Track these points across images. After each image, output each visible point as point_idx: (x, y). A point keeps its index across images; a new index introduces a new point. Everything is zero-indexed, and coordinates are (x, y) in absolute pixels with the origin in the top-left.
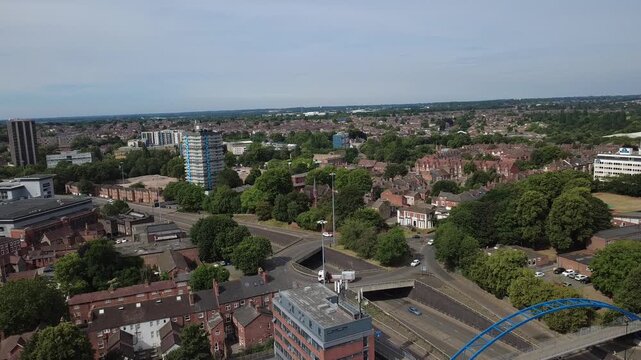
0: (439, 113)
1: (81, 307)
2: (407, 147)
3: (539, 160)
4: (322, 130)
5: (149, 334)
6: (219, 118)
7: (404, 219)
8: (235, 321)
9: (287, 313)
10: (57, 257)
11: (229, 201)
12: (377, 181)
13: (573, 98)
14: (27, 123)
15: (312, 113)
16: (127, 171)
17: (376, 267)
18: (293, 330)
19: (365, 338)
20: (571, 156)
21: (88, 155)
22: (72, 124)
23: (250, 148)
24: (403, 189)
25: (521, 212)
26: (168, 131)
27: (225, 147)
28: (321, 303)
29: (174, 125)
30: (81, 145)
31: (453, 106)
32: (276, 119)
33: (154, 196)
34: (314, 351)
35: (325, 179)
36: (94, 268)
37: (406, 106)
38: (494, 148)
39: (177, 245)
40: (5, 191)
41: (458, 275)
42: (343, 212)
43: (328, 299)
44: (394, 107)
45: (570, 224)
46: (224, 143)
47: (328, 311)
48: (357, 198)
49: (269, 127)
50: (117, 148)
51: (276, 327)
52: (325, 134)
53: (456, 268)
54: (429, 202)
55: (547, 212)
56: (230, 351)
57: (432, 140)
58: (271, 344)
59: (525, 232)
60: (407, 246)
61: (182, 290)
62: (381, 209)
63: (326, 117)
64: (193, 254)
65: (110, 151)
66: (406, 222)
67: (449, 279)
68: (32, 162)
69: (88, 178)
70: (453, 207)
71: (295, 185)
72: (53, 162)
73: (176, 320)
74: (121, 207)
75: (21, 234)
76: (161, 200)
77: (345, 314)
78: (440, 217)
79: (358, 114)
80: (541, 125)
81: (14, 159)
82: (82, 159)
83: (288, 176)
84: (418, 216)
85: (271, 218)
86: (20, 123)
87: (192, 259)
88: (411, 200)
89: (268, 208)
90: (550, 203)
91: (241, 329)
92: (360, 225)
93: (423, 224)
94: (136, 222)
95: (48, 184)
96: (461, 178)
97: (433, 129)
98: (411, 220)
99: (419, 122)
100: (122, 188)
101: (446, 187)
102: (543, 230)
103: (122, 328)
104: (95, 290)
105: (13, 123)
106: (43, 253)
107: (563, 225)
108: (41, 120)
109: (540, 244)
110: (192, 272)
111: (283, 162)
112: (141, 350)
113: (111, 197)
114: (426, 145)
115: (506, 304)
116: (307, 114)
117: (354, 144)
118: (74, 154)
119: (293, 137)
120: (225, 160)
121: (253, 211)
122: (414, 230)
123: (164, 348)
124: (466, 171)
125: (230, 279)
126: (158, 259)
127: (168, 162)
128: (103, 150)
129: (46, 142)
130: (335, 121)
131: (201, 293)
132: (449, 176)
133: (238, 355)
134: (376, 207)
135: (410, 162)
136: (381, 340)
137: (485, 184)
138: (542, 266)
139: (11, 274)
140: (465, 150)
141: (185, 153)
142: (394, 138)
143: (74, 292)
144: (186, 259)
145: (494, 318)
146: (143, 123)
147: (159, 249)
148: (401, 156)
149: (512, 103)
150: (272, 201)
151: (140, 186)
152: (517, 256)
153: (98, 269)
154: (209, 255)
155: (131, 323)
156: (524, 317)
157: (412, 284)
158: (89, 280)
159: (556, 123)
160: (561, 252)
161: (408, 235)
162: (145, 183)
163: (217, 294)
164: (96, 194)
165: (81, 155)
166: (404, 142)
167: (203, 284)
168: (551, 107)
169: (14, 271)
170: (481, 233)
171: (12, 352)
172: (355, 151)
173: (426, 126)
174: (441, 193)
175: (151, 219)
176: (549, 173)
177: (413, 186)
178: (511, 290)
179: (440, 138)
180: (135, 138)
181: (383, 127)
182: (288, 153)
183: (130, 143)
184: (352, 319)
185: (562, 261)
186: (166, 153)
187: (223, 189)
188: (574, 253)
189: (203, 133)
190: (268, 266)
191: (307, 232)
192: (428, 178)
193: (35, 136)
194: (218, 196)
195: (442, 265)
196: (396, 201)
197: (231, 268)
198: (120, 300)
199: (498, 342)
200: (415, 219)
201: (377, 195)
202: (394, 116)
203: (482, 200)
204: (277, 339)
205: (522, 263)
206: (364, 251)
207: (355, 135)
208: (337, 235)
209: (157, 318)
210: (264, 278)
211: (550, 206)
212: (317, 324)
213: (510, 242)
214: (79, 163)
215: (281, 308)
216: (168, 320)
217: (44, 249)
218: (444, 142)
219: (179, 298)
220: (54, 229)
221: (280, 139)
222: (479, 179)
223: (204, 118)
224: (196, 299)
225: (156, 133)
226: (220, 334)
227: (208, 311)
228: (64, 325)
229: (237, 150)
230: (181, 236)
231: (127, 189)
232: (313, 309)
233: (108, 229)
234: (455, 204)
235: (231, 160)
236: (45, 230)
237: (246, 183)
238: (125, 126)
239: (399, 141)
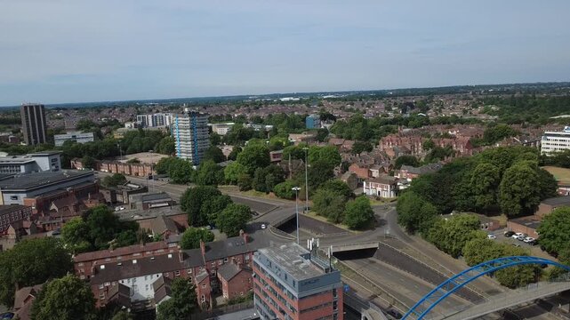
0: (401, 98)
1: (85, 264)
2: (373, 127)
3: (491, 137)
4: (296, 113)
5: (144, 287)
6: (206, 103)
7: (369, 190)
8: (219, 276)
9: (265, 268)
10: (64, 222)
11: (214, 175)
12: (345, 157)
13: (523, 85)
14: (37, 107)
15: (287, 99)
16: (125, 148)
17: (344, 231)
18: (271, 284)
19: (334, 290)
20: (520, 134)
21: (91, 135)
22: (77, 109)
23: (233, 128)
24: (369, 163)
25: (474, 182)
26: (160, 114)
27: (211, 128)
28: (296, 259)
29: (166, 110)
30: (84, 127)
31: (414, 92)
32: (256, 104)
33: (148, 170)
34: (289, 300)
35: (300, 155)
36: (96, 231)
37: (371, 92)
38: (450, 127)
39: (168, 211)
40: (19, 165)
41: (417, 238)
42: (315, 183)
43: (302, 256)
44: (360, 93)
45: (519, 192)
46: (209, 125)
47: (301, 266)
48: (327, 171)
49: (249, 111)
50: (116, 129)
51: (255, 281)
52: (300, 116)
53: (416, 233)
54: (392, 174)
55: (498, 182)
56: (215, 303)
57: (394, 121)
58: (251, 296)
59: (479, 200)
60: (373, 213)
61: (174, 246)
62: (349, 181)
63: (300, 102)
64: (183, 220)
65: (110, 132)
66: (371, 192)
67: (410, 241)
68: (42, 141)
69: (90, 154)
70: (413, 179)
71: (273, 160)
72: (60, 140)
73: (167, 275)
74: (119, 179)
75: (32, 203)
76: (154, 173)
77: (317, 269)
78: (401, 188)
79: (328, 99)
80: (494, 108)
81: (26, 139)
82: (85, 138)
83: (267, 152)
84: (382, 187)
85: (251, 188)
86: (31, 107)
87: (182, 224)
88: (375, 173)
89: (248, 180)
90: (501, 174)
91: (225, 283)
92: (330, 194)
93: (387, 194)
94: (132, 192)
95: (56, 160)
96: (420, 153)
97: (395, 112)
98: (377, 190)
99: (383, 106)
100: (120, 163)
101: (407, 161)
102: (495, 198)
103: (120, 282)
104: (96, 249)
105: (26, 107)
106: (52, 218)
107: (513, 194)
108: (49, 106)
109: (492, 211)
110: (182, 234)
111: (262, 141)
112: (137, 301)
113: (110, 171)
114: (389, 126)
115: (462, 263)
116: (283, 99)
117: (325, 125)
118: (78, 134)
119: (270, 119)
120: (210, 139)
121: (235, 183)
122: (378, 199)
123: (157, 299)
124: (425, 147)
125: (215, 240)
126: (152, 223)
127: (160, 142)
128: (103, 131)
129: (53, 124)
130: (308, 106)
131: (189, 252)
132: (410, 152)
133: (222, 306)
134: (345, 179)
135: (376, 140)
136: (349, 294)
137: (442, 159)
138: (494, 230)
139: (24, 237)
140: (424, 130)
141: (176, 132)
142: (361, 119)
143: (78, 252)
144: (176, 223)
145: (448, 273)
146: (138, 108)
147: (153, 215)
148: (367, 136)
149: (467, 88)
150: (252, 174)
151: (136, 162)
152: (471, 220)
153: (100, 232)
154: (197, 220)
155: (128, 278)
156: (475, 273)
157: (376, 245)
158: (92, 241)
159: (507, 106)
160: (510, 217)
161: (373, 203)
162: (140, 159)
163: (203, 253)
164: (98, 168)
165: (85, 135)
166: (370, 123)
167: (191, 244)
168: (502, 92)
169: (26, 234)
170: (439, 201)
171: (25, 301)
172: (326, 132)
173: (390, 110)
174: (403, 166)
175: (145, 189)
176: (500, 148)
177: (377, 161)
178: (466, 250)
179: (402, 119)
180: (131, 120)
181: (351, 110)
182: (266, 133)
183: (127, 125)
184: (322, 273)
185: (512, 226)
186: (159, 133)
187: (209, 163)
188: (523, 219)
189: (190, 114)
190: (249, 230)
191: (282, 200)
192: (391, 154)
193: (45, 123)
194: (204, 170)
195: (403, 229)
196: (362, 174)
197: (216, 232)
198: (119, 258)
199: (452, 296)
200: (379, 189)
201: (346, 168)
202: (361, 100)
203: (440, 172)
204: (256, 291)
205: (476, 226)
206: (334, 217)
207: (326, 117)
208: (309, 203)
209: (151, 273)
210: (245, 238)
211: (501, 177)
212: (292, 277)
213: (466, 209)
214: (83, 141)
215: (261, 265)
216: (160, 275)
217: (52, 215)
218: (406, 123)
219: (170, 256)
220: (61, 198)
221: (259, 121)
222: (437, 154)
223: (193, 103)
224: (185, 257)
225: (150, 116)
226: (206, 287)
227: (196, 267)
228: (68, 277)
229: (222, 130)
230: (172, 204)
231: (124, 164)
232: (289, 264)
233: (109, 199)
234: (415, 176)
235: (216, 139)
236: (52, 199)
237: (229, 158)
238: (122, 111)
239: (365, 122)
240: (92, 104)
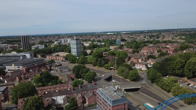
0: (150, 33)
1: (41, 91)
2: (139, 44)
3: (182, 49)
4: (112, 39)
5: (60, 100)
6: (81, 35)
7: (138, 67)
8: (85, 97)
9: (101, 95)
10: (34, 76)
11: (84, 60)
12: (129, 55)
13: (194, 28)
14: (26, 36)
15: (109, 33)
16: (54, 51)
17: (128, 81)
18: (103, 100)
19: (125, 104)
20: (193, 47)
21: (43, 46)
22: (39, 37)
23: (91, 44)
24: (138, 57)
25: (176, 65)
26: (66, 39)
27: (83, 44)
28: (111, 92)
29: (68, 37)
30: (41, 43)
31: (154, 31)
32: (98, 35)
33: (62, 58)
34: (109, 107)
35: (113, 54)
36: (45, 79)
37: (139, 31)
38: (167, 44)
39: (68, 73)
40: (20, 56)
41: (155, 85)
42: (119, 64)
43: (113, 91)
44: (135, 31)
45: (192, 70)
46: (83, 42)
47: (113, 95)
48: (123, 60)
49: (96, 38)
50: (51, 44)
51: (97, 99)
52: (114, 40)
53: (154, 83)
54: (146, 61)
55: (184, 65)
56: (83, 106)
57: (147, 42)
58: (96, 104)
59: (177, 72)
60: (138, 75)
61: (70, 87)
62: (130, 64)
63: (114, 35)
64: (73, 76)
65: (50, 45)
66: (138, 68)
67: (152, 86)
68: (27, 48)
69: (43, 53)
70: (154, 63)
71: (104, 56)
72: (33, 48)
73: (68, 96)
74: (52, 62)
75: (24, 69)
76: (64, 59)
77: (119, 96)
78: (149, 66)
79: (124, 34)
80: (183, 37)
81: (22, 47)
82: (41, 47)
83: (102, 53)
84: (142, 66)
85: (96, 65)
86: (24, 36)
87: (73, 77)
88: (140, 61)
89: (96, 63)
90: (186, 63)
91: (87, 99)
92: (124, 68)
93: (144, 68)
94: (56, 66)
95: (32, 54)
96: (156, 54)
97: (147, 38)
98: (140, 67)
99: (143, 36)
100: (53, 56)
101: (152, 57)
102: (183, 71)
103: (52, 98)
104: (44, 86)
105: (22, 37)
106: (30, 75)
107: (190, 70)
108: (30, 35)
109: (182, 76)
110: (73, 81)
111: (100, 49)
112: (57, 104)
113: (50, 58)
114: (145, 44)
115: (170, 95)
116: (108, 34)
117: (122, 43)
118: (39, 45)
119: (103, 41)
120: (83, 48)
121: (91, 63)
122: (141, 70)
123: (64, 104)
124: (158, 52)
125: (84, 84)
126: (63, 77)
127: (66, 48)
128: (47, 44)
129: (31, 42)
130: (117, 36)
131: (75, 88)
132: (152, 53)
133: (86, 107)
134: (129, 63)
135: (140, 49)
136: (130, 105)
137: (164, 56)
138: (182, 83)
139: (21, 81)
140: (157, 45)
141: (71, 45)
142: (135, 41)
143: (39, 86)
144: (71, 77)
145: (166, 99)
146: (59, 36)
147: (63, 74)
148: (137, 47)
149: (173, 30)
150: (97, 60)
151: (58, 55)
152: (174, 79)
153: (46, 80)
154: (78, 76)
155: (55, 96)
156: (176, 99)
157: (140, 87)
158: (43, 83)
159: (188, 37)
160: (189, 78)
161: (139, 72)
162: (59, 54)
163: (80, 89)
164: (45, 57)
165: (41, 46)
166: (138, 43)
167: (76, 85)
168: (186, 31)
169: (22, 80)
170: (163, 72)
171: (21, 103)
172: (123, 45)
173: (145, 37)
174: (150, 59)
175: (61, 65)
176: (185, 53)
177: (141, 56)
178: (172, 90)
179: (150, 41)
180: (57, 41)
181: (132, 38)
182: (102, 46)
183: (55, 42)
184: (121, 98)
185: (189, 81)
186: (66, 45)
187: (82, 56)
188: (192, 79)
189: (76, 39)
190: (95, 80)
191: (108, 70)
192: (146, 54)
193: (28, 40)
194: (81, 59)
195: (150, 82)
196: (135, 61)
197: (84, 81)
198: (52, 89)
199: (168, 107)
200: (141, 67)
201: (129, 59)
202: (135, 34)
203: (163, 61)
204: (98, 102)
205: (176, 82)
206: (125, 76)
207: (123, 40)
208: (116, 71)
209: (62, 95)
210: (94, 84)
211: (185, 64)
212: (110, 99)
213: (172, 75)
214: (41, 48)
215: (99, 94)
216: (65, 96)
217: (30, 73)
218: (151, 42)
219: (69, 89)
220: (33, 68)
221: (99, 41)
222: (162, 54)
223: (77, 35)
224: (74, 90)
225: (63, 39)
226: (81, 100)
227: (77, 93)
228: (36, 96)
229: (87, 45)
230: (70, 70)
231: (54, 56)
232: (109, 94)
233: (49, 68)
234: (154, 62)
235: (85, 48)
236: (31, 68)
237: (89, 55)
238: (54, 37)
239: (137, 42)
240: (44, 35)
